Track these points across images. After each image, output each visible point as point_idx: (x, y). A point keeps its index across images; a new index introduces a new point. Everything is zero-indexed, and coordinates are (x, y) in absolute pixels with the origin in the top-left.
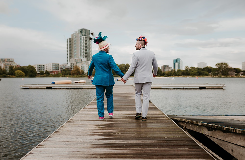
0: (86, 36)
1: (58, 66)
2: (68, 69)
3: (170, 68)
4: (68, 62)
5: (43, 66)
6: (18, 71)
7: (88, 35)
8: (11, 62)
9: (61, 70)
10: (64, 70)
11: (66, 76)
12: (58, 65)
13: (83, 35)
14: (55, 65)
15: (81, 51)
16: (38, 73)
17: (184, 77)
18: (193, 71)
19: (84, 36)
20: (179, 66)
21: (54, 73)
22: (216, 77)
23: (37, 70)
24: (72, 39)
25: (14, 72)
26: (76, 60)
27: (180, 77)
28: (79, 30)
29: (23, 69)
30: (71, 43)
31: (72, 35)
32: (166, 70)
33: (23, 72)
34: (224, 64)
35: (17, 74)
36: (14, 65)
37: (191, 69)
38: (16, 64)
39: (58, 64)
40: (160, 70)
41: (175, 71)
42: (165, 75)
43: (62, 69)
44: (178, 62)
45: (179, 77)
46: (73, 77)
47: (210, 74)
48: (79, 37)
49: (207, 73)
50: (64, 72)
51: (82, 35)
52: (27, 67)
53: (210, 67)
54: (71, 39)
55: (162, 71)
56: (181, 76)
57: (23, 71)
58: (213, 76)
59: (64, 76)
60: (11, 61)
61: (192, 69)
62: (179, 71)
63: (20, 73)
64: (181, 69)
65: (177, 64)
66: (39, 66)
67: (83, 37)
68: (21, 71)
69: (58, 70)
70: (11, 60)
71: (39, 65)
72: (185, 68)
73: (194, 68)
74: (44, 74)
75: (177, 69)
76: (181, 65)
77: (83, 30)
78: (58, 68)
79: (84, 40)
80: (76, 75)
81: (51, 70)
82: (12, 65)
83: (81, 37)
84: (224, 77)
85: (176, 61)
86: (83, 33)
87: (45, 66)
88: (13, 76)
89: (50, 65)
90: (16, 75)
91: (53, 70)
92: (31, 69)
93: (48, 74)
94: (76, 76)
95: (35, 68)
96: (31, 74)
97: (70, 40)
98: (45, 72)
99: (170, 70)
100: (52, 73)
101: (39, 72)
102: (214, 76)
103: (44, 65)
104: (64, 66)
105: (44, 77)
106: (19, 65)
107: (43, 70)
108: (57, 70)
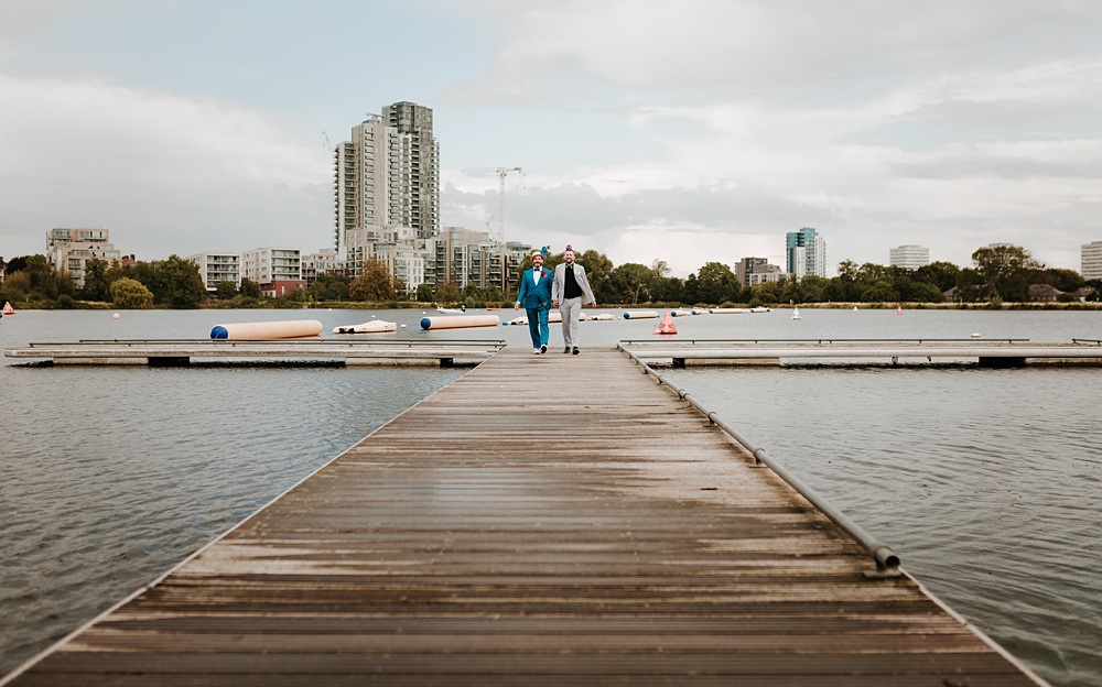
0: (417, 133)
1: (297, 260)
2: (339, 273)
3: (773, 269)
4: (337, 244)
5: (230, 261)
6: (125, 280)
7: (425, 131)
8: (95, 245)
9: (311, 279)
10: (321, 278)
11: (327, 302)
12: (295, 257)
13: (406, 128)
14: (282, 255)
15: (394, 197)
16: (208, 289)
17: (838, 307)
18: (873, 283)
19: (407, 133)
20: (810, 263)
21: (279, 292)
22: (974, 308)
23: (205, 280)
24: (356, 148)
25: (107, 285)
26: (371, 234)
27: (817, 307)
28: (385, 109)
29: (143, 272)
30: (353, 164)
31: (357, 131)
32: (758, 279)
33: (145, 288)
35: (120, 295)
36: (109, 258)
37: (863, 274)
38: (118, 252)
39: (297, 252)
40: (732, 276)
41: (795, 283)
42: (757, 300)
43: (311, 275)
44: (807, 243)
45: (812, 307)
46: (357, 307)
47: (949, 293)
48: (387, 138)
49: (935, 290)
50: (322, 286)
51: (399, 132)
52: (164, 265)
53: (945, 264)
54: (352, 145)
55: (741, 280)
56: (824, 304)
57: (143, 284)
58: (961, 304)
59: (319, 303)
60: (96, 241)
61: (870, 273)
62: (812, 281)
63: (131, 292)
64: (818, 273)
65: (800, 252)
66: (212, 262)
67: (402, 136)
68: (135, 283)
69: (298, 276)
70: (96, 235)
71: (216, 258)
72: (841, 270)
73: (878, 268)
74: (237, 293)
75: (801, 272)
76: (818, 258)
77: (404, 109)
78: (297, 268)
79: (406, 150)
80: (373, 300)
81: (265, 276)
82: (99, 256)
83: (393, 140)
84: (1011, 308)
85: (800, 239)
86: (406, 122)
87: (241, 263)
88: (103, 303)
89: (261, 257)
90: (116, 299)
91: (274, 276)
92: (179, 273)
93: (250, 295)
94: (370, 303)
95: (198, 267)
96: (178, 294)
97: (351, 150)
98: (239, 285)
99: (773, 278)
100: (269, 292)
101: (216, 284)
102: (969, 304)
103: (234, 258)
104: (321, 261)
105: (233, 307)
106: (133, 256)
107: (230, 278)
108: (290, 276)
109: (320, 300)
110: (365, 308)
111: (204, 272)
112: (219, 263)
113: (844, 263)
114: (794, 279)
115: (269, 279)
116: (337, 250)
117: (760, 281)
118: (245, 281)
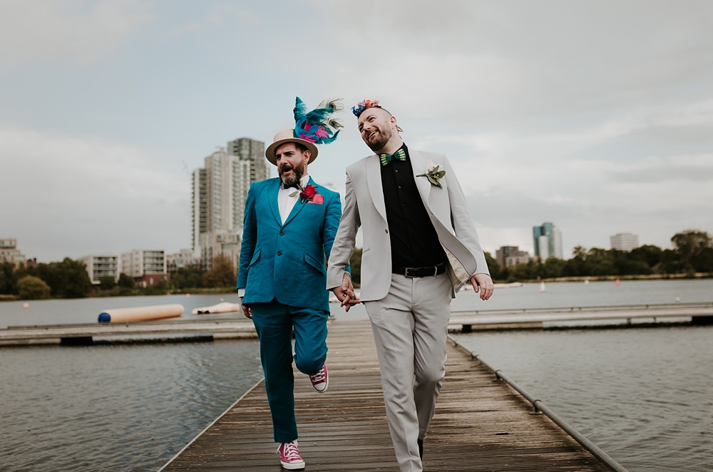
0: (253, 160)
1: (162, 258)
2: (195, 267)
3: (524, 254)
4: (193, 244)
5: (111, 261)
6: (29, 278)
7: (260, 158)
8: (6, 251)
9: (173, 272)
10: (181, 271)
11: (186, 289)
12: (160, 255)
13: (245, 157)
14: (150, 255)
15: (237, 208)
16: (94, 282)
17: (573, 281)
18: (599, 262)
19: (246, 160)
20: (551, 248)
21: (148, 283)
22: (676, 278)
23: (91, 275)
24: (208, 172)
25: (15, 281)
26: (219, 237)
27: (559, 281)
28: (229, 143)
29: (43, 271)
30: (205, 184)
31: (209, 160)
32: (512, 261)
33: (44, 283)
34: (699, 235)
35: (25, 289)
36: (17, 260)
37: (591, 256)
38: (24, 256)
39: (162, 252)
40: (493, 260)
41: (541, 265)
42: (511, 277)
43: (173, 269)
44: (548, 233)
45: (554, 281)
46: (209, 293)
47: (656, 268)
48: (231, 164)
49: (645, 265)
50: (182, 278)
51: (241, 159)
52: (59, 265)
53: (651, 246)
54: (204, 170)
55: (500, 262)
56: (563, 279)
57: (43, 279)
58: (665, 276)
59: (179, 290)
60: (7, 248)
61: (596, 255)
62: (553, 261)
63: (33, 286)
64: (557, 255)
65: (543, 240)
66: (97, 261)
67: (242, 163)
68: (37, 280)
69: (163, 270)
70: (7, 244)
71: (100, 258)
72: (575, 252)
73: (602, 251)
74: (115, 285)
75: (545, 256)
76: (556, 244)
77: (245, 144)
78: (162, 265)
79: (245, 173)
80: (220, 286)
81: (137, 272)
82: (9, 259)
83: (236, 166)
84: (703, 278)
85: (542, 230)
86: (245, 152)
87: (119, 262)
88: (11, 296)
89: (135, 256)
90: (22, 292)
91: (144, 271)
92: (71, 271)
93: (127, 286)
94: (218, 289)
95: (85, 266)
96: (69, 287)
97: (204, 175)
98: (117, 279)
99: (524, 261)
100: (140, 284)
101: (100, 279)
102: (672, 276)
103: (114, 258)
104: (181, 258)
105: (112, 295)
106: (35, 259)
107: (111, 274)
108: (157, 271)
109: (181, 288)
110: (214, 293)
111: (90, 270)
112: (102, 262)
113: (576, 248)
114: (539, 260)
115: (141, 273)
116: (193, 249)
117: (514, 263)
118: (122, 275)
